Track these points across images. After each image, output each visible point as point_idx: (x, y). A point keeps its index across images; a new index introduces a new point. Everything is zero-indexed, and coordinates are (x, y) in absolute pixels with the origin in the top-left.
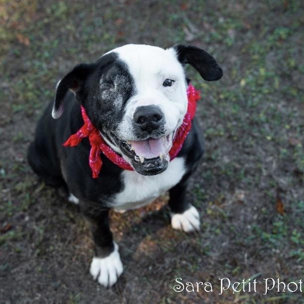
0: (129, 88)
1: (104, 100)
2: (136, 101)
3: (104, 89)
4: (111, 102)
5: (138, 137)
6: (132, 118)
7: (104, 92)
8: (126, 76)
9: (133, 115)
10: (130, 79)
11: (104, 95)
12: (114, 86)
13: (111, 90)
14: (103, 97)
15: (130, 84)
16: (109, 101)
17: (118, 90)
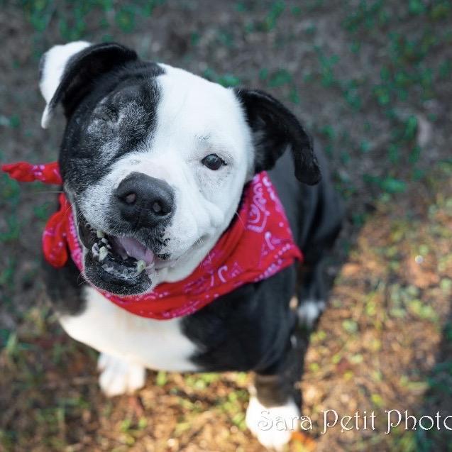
0: (140, 135)
1: (89, 135)
2: (138, 162)
3: (98, 117)
4: (98, 143)
5: (111, 227)
6: (116, 187)
7: (96, 122)
8: (147, 111)
9: (120, 180)
10: (150, 121)
11: (93, 127)
12: (117, 119)
13: (110, 124)
14: (89, 128)
15: (146, 128)
16: (96, 140)
17: (121, 129)
